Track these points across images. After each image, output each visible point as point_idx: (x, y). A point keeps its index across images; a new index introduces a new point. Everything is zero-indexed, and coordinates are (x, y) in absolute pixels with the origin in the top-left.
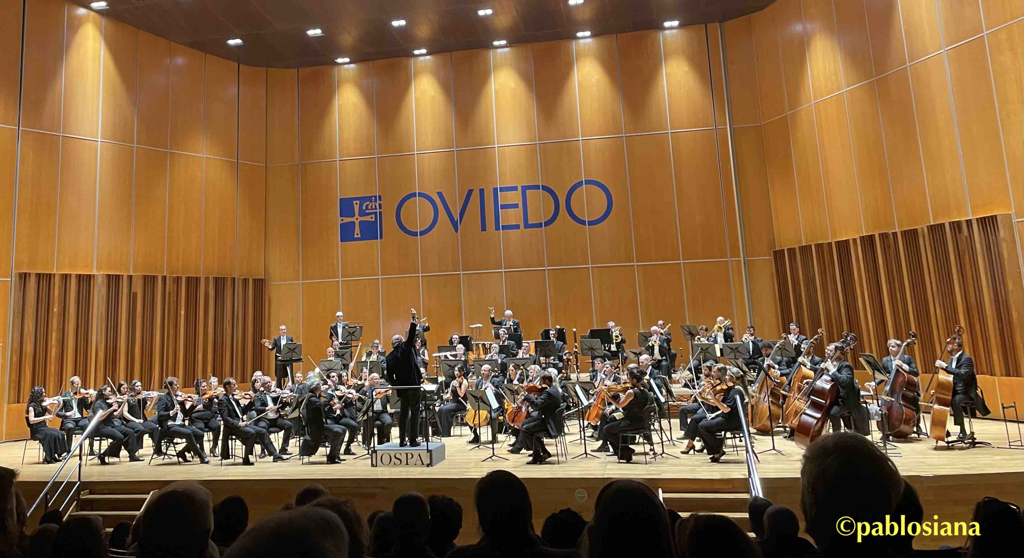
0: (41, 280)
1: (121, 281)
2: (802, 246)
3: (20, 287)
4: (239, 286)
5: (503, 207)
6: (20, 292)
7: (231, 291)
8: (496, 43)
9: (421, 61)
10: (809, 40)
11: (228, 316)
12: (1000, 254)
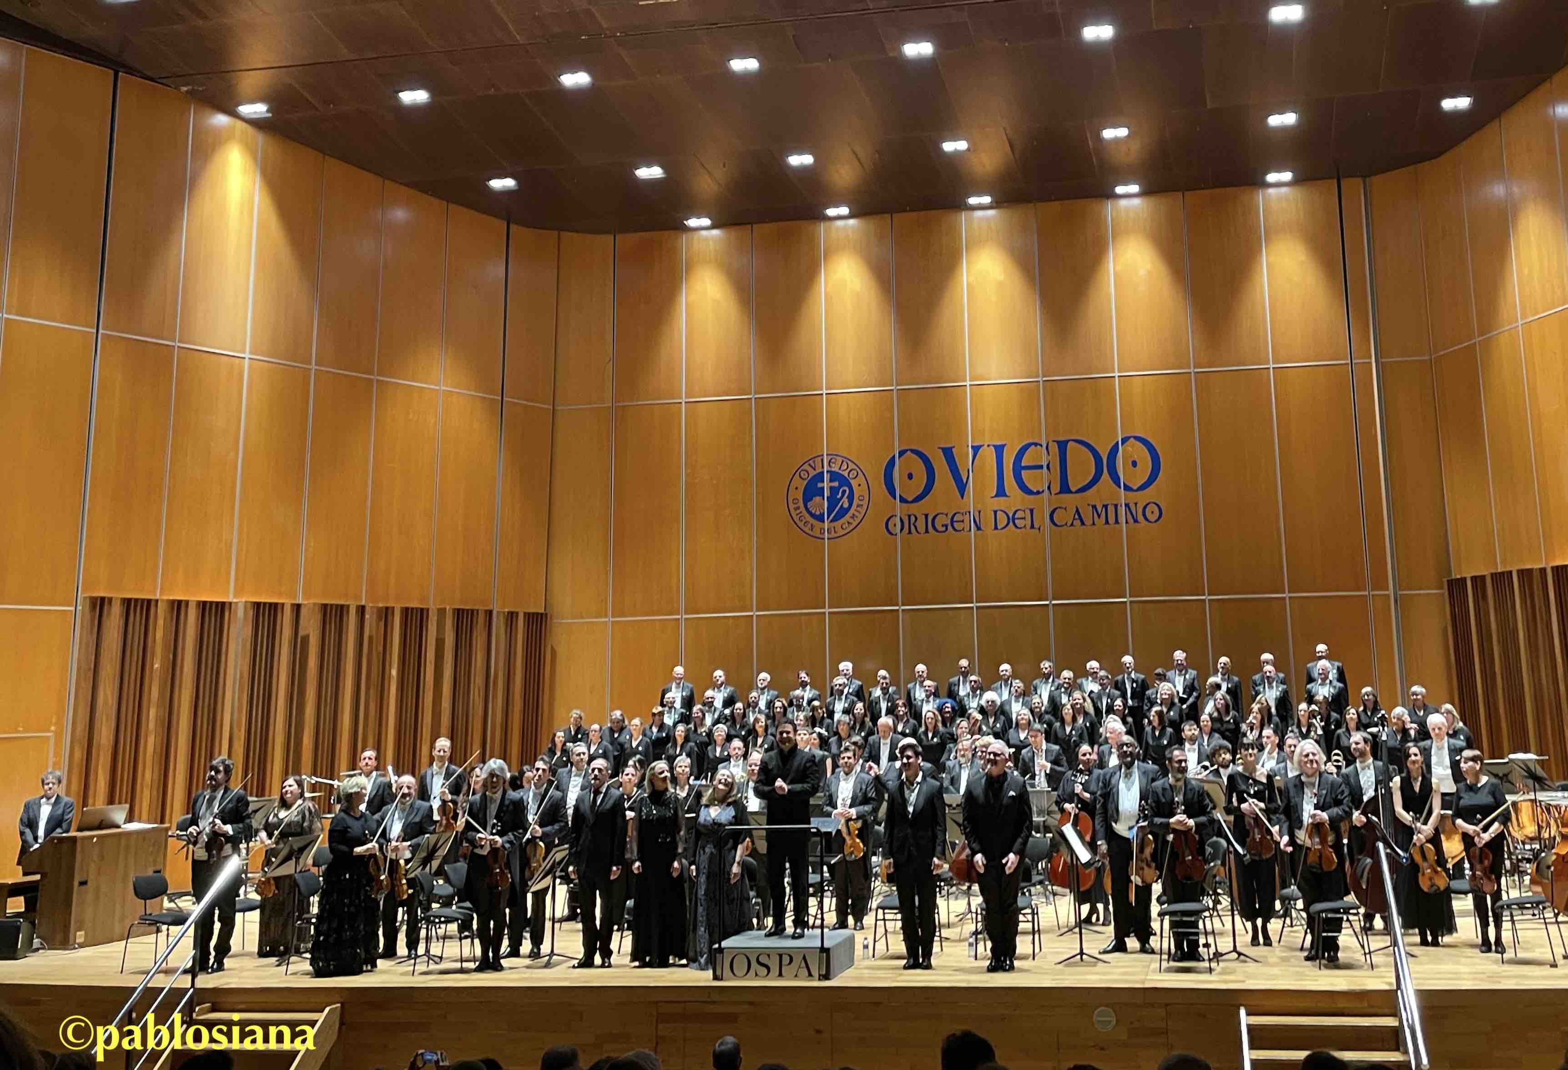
0: (132, 612)
1: (279, 615)
2: (1496, 574)
3: (92, 625)
4: (499, 626)
6: (92, 632)
7: (485, 635)
8: (973, 201)
9: (838, 229)
10: (1515, 216)
11: (478, 680)
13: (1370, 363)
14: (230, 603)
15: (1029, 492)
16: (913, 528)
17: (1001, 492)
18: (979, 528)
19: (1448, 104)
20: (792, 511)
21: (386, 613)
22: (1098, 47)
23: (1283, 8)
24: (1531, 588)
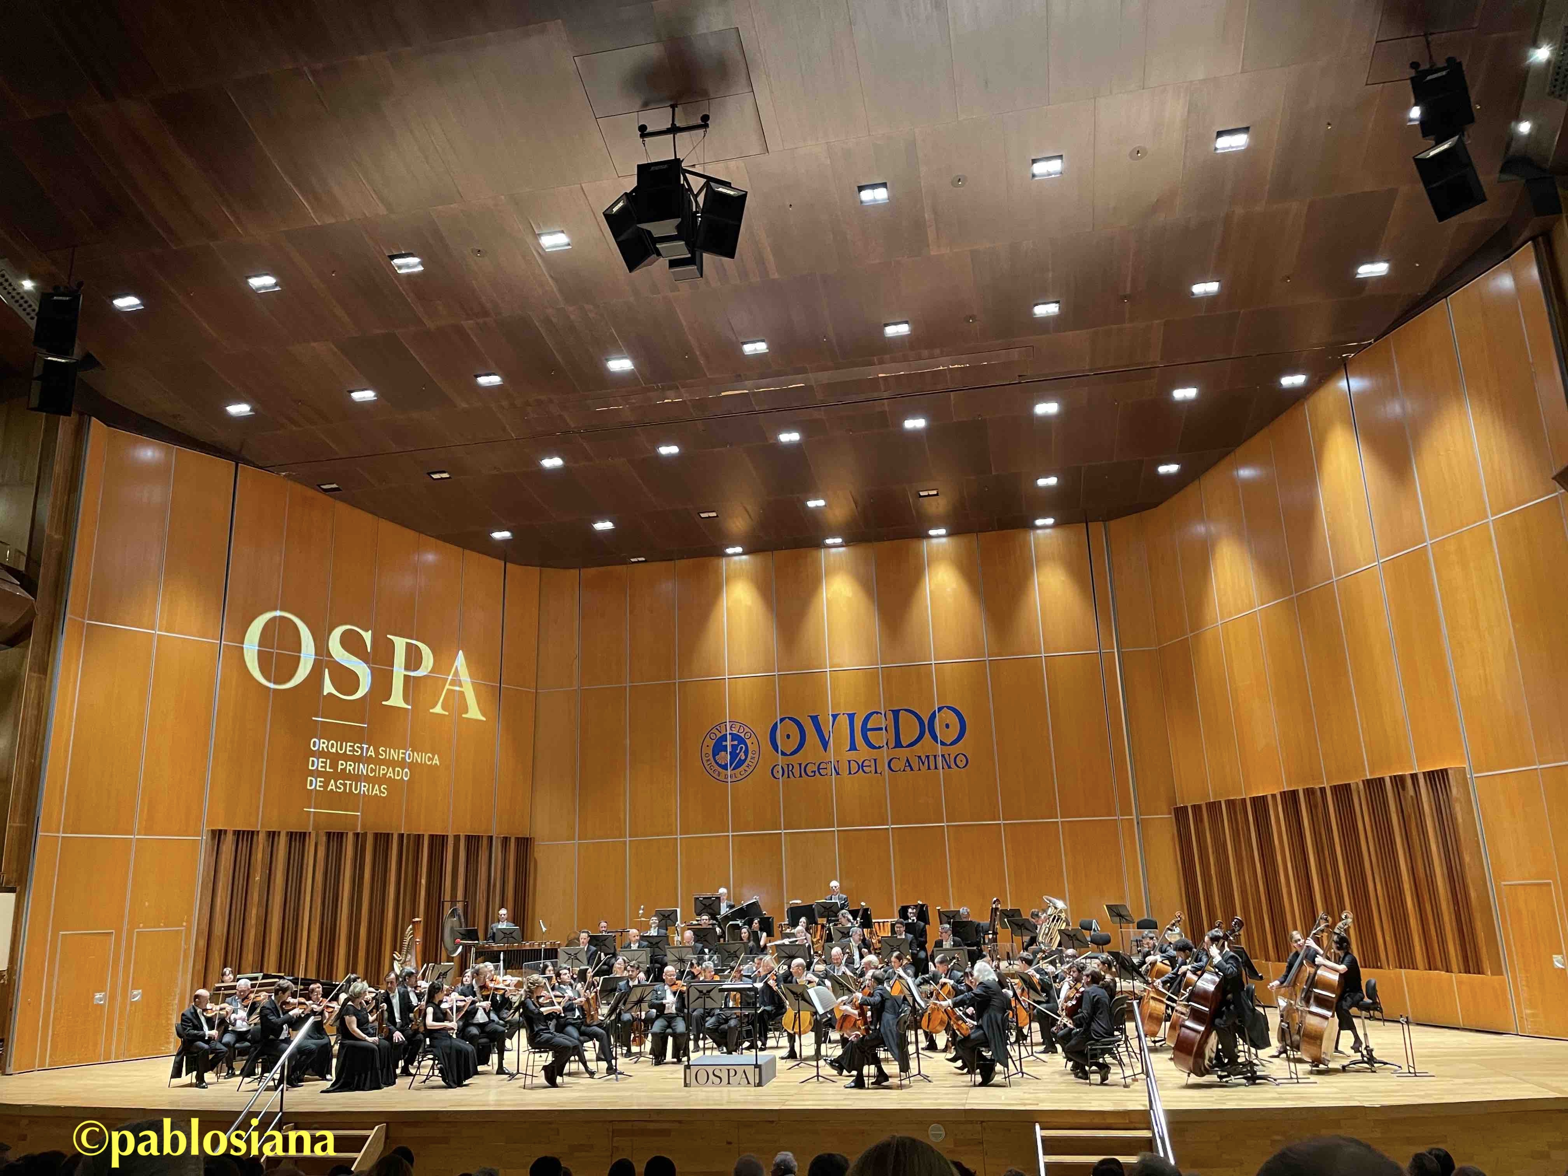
0: (241, 840)
1: (344, 841)
2: (1210, 803)
3: (213, 849)
4: (497, 846)
6: (212, 854)
7: (487, 854)
8: (829, 541)
9: (735, 563)
10: (1213, 546)
12: (1453, 818)
13: (1114, 652)
14: (310, 833)
15: (874, 747)
16: (790, 772)
17: (853, 747)
18: (838, 774)
19: (1163, 469)
20: (705, 762)
21: (418, 839)
22: (915, 434)
23: (1044, 405)
24: (1235, 813)
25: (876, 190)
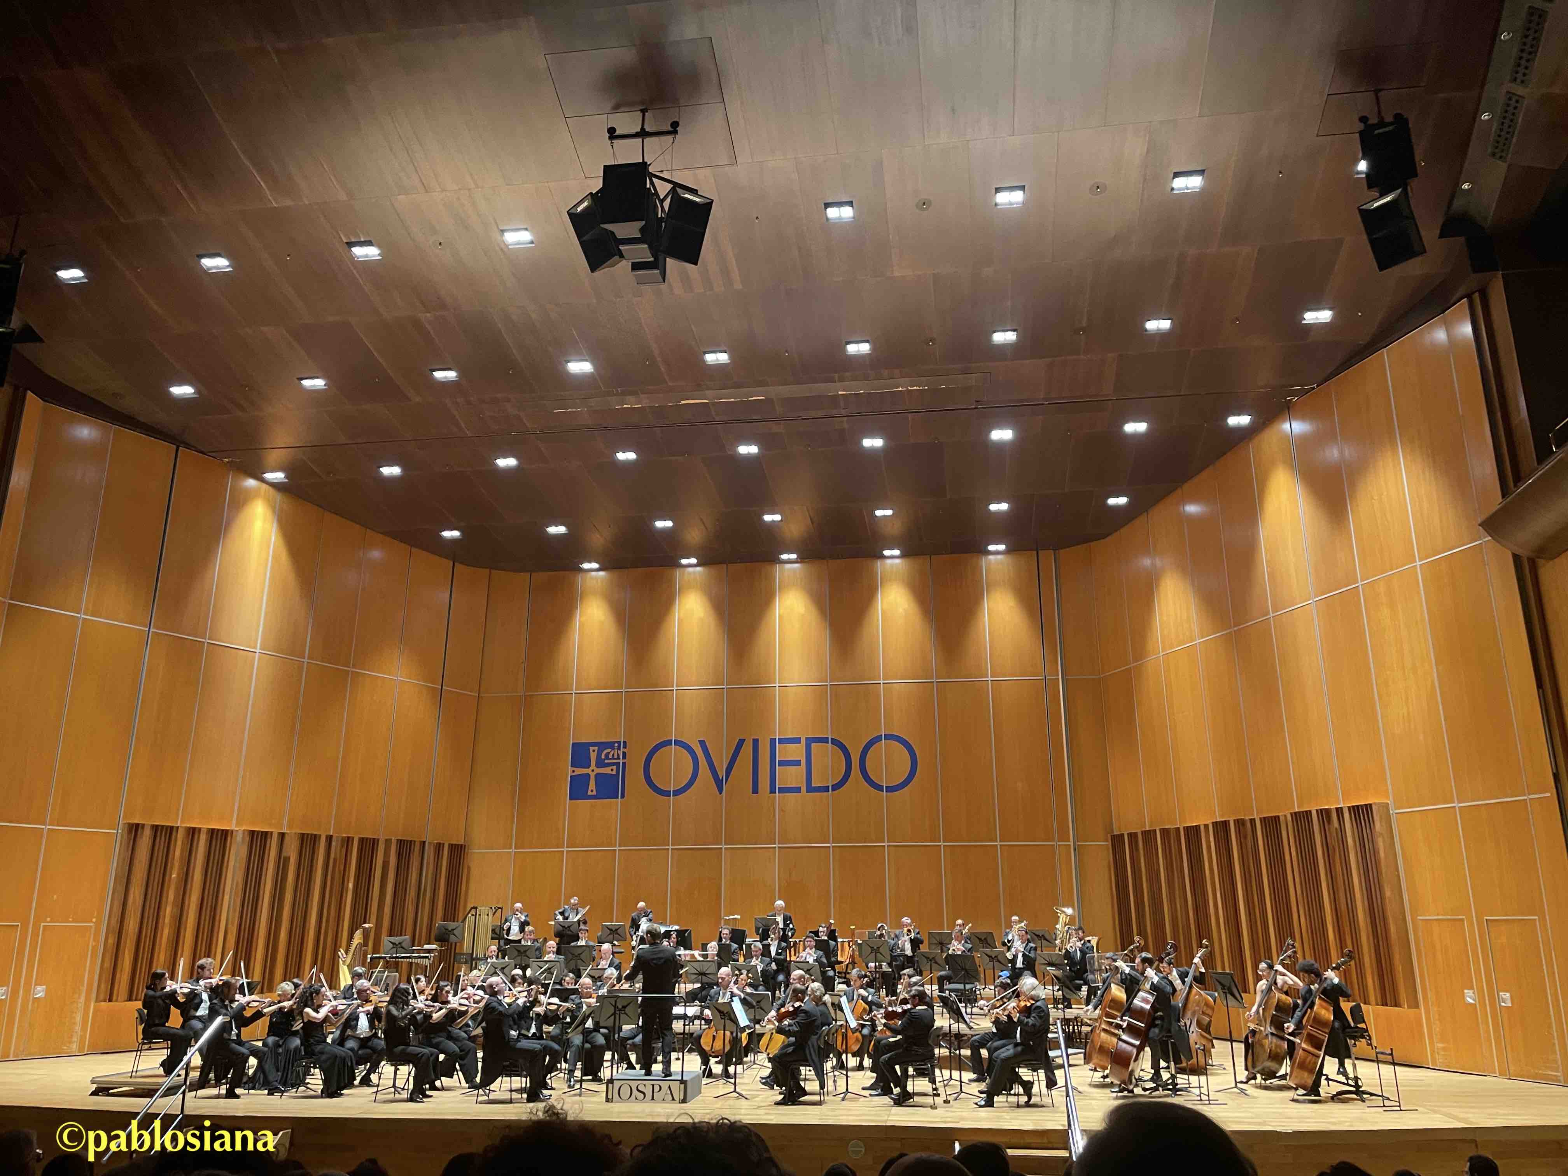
0: (159, 834)
1: (269, 840)
2: (1145, 831)
3: (129, 843)
4: (429, 852)
5: (782, 763)
6: (127, 851)
7: (419, 858)
8: (784, 557)
9: (689, 573)
10: (1158, 579)
11: (412, 893)
12: (1375, 853)
13: (1058, 679)
14: (232, 831)
19: (1112, 501)
21: (347, 842)
22: (872, 452)
23: (999, 431)
24: (1169, 842)
25: (842, 209)
